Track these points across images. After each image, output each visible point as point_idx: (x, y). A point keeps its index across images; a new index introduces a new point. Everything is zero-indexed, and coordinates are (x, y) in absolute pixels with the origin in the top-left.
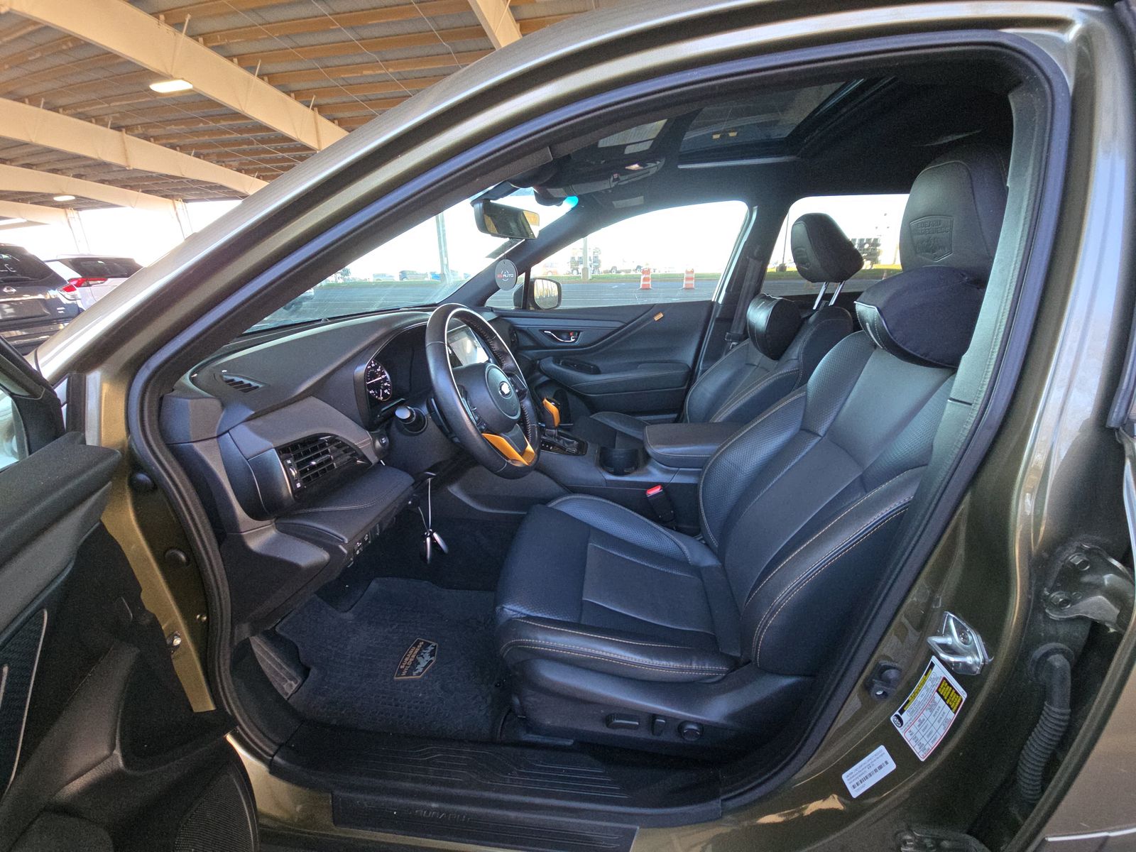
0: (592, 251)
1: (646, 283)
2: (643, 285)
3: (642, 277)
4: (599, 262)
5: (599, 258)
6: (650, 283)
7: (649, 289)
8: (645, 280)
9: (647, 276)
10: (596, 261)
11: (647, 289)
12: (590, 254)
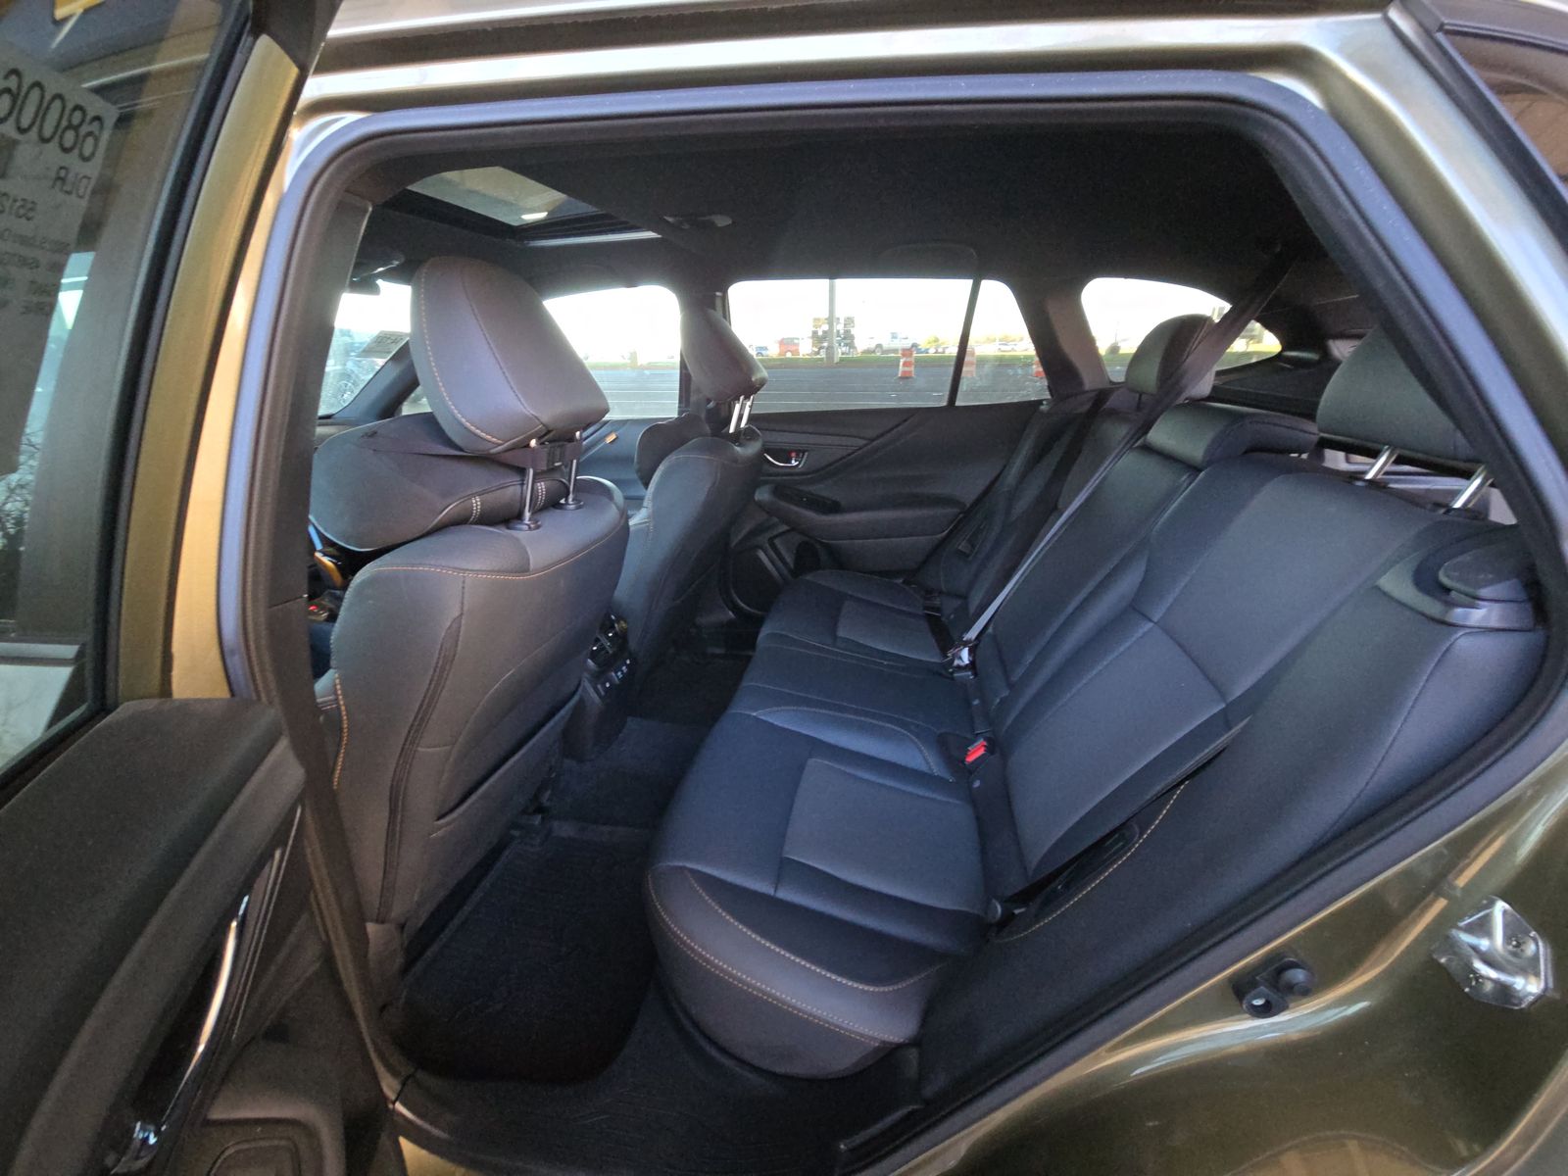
0: (842, 321)
1: (907, 369)
2: (904, 372)
3: (902, 361)
4: (852, 338)
5: (852, 333)
6: (912, 369)
7: (910, 377)
8: (905, 364)
9: (908, 360)
10: (848, 338)
11: (907, 378)
12: (840, 327)
